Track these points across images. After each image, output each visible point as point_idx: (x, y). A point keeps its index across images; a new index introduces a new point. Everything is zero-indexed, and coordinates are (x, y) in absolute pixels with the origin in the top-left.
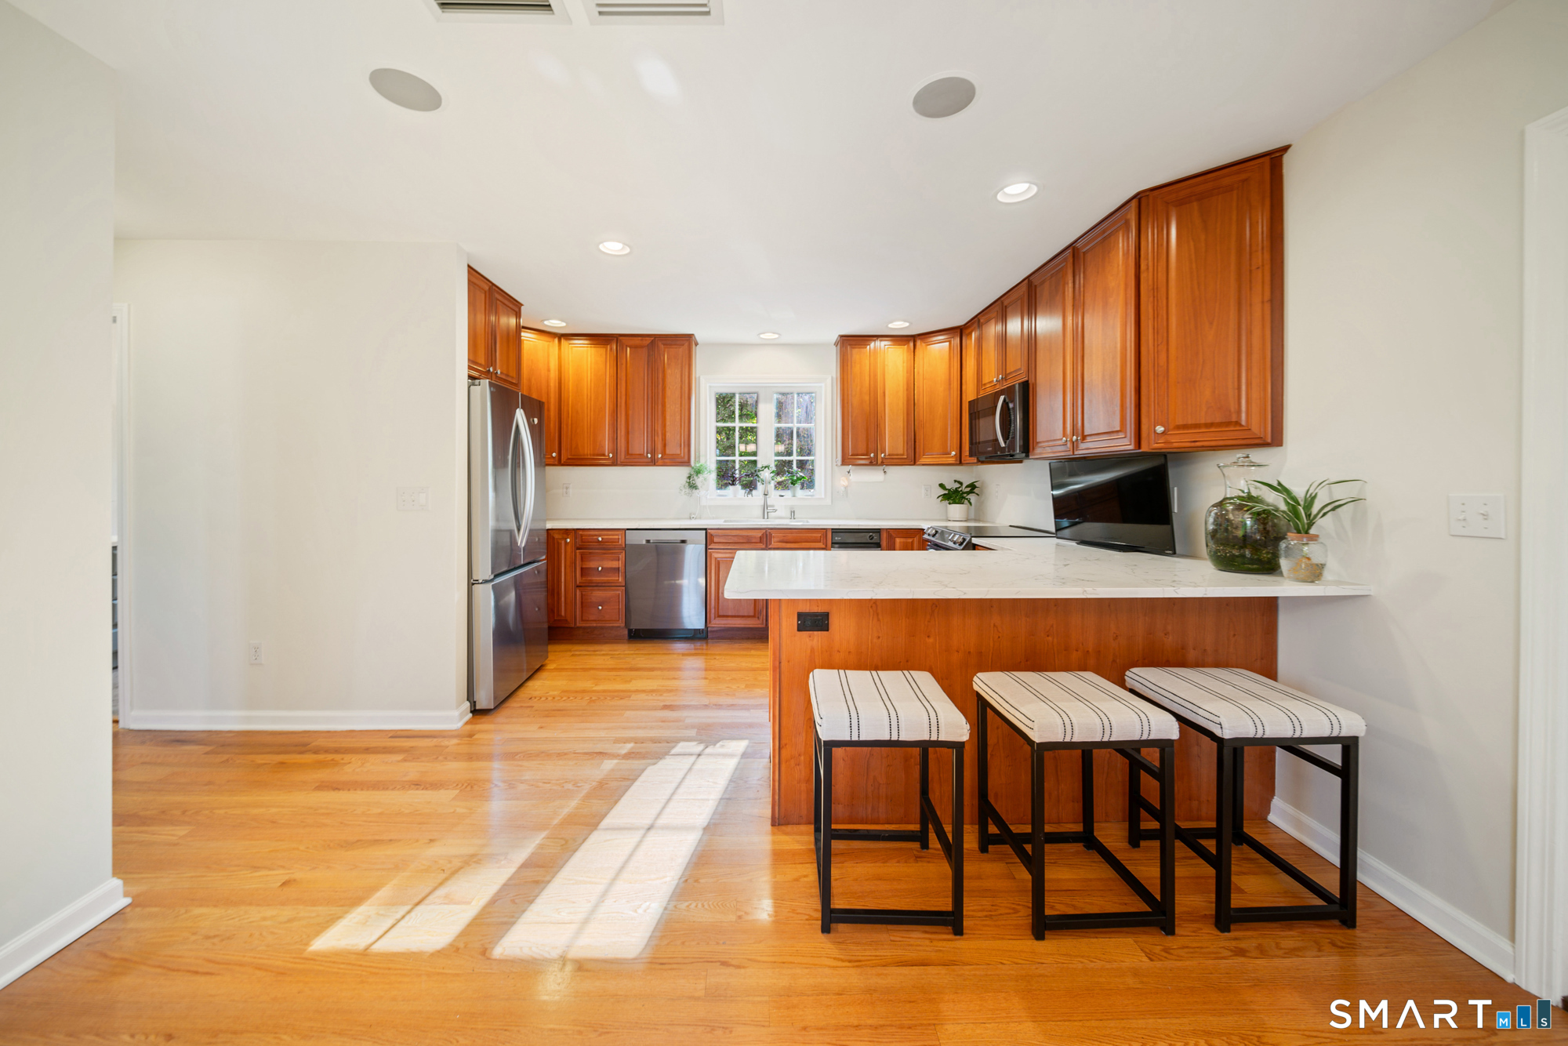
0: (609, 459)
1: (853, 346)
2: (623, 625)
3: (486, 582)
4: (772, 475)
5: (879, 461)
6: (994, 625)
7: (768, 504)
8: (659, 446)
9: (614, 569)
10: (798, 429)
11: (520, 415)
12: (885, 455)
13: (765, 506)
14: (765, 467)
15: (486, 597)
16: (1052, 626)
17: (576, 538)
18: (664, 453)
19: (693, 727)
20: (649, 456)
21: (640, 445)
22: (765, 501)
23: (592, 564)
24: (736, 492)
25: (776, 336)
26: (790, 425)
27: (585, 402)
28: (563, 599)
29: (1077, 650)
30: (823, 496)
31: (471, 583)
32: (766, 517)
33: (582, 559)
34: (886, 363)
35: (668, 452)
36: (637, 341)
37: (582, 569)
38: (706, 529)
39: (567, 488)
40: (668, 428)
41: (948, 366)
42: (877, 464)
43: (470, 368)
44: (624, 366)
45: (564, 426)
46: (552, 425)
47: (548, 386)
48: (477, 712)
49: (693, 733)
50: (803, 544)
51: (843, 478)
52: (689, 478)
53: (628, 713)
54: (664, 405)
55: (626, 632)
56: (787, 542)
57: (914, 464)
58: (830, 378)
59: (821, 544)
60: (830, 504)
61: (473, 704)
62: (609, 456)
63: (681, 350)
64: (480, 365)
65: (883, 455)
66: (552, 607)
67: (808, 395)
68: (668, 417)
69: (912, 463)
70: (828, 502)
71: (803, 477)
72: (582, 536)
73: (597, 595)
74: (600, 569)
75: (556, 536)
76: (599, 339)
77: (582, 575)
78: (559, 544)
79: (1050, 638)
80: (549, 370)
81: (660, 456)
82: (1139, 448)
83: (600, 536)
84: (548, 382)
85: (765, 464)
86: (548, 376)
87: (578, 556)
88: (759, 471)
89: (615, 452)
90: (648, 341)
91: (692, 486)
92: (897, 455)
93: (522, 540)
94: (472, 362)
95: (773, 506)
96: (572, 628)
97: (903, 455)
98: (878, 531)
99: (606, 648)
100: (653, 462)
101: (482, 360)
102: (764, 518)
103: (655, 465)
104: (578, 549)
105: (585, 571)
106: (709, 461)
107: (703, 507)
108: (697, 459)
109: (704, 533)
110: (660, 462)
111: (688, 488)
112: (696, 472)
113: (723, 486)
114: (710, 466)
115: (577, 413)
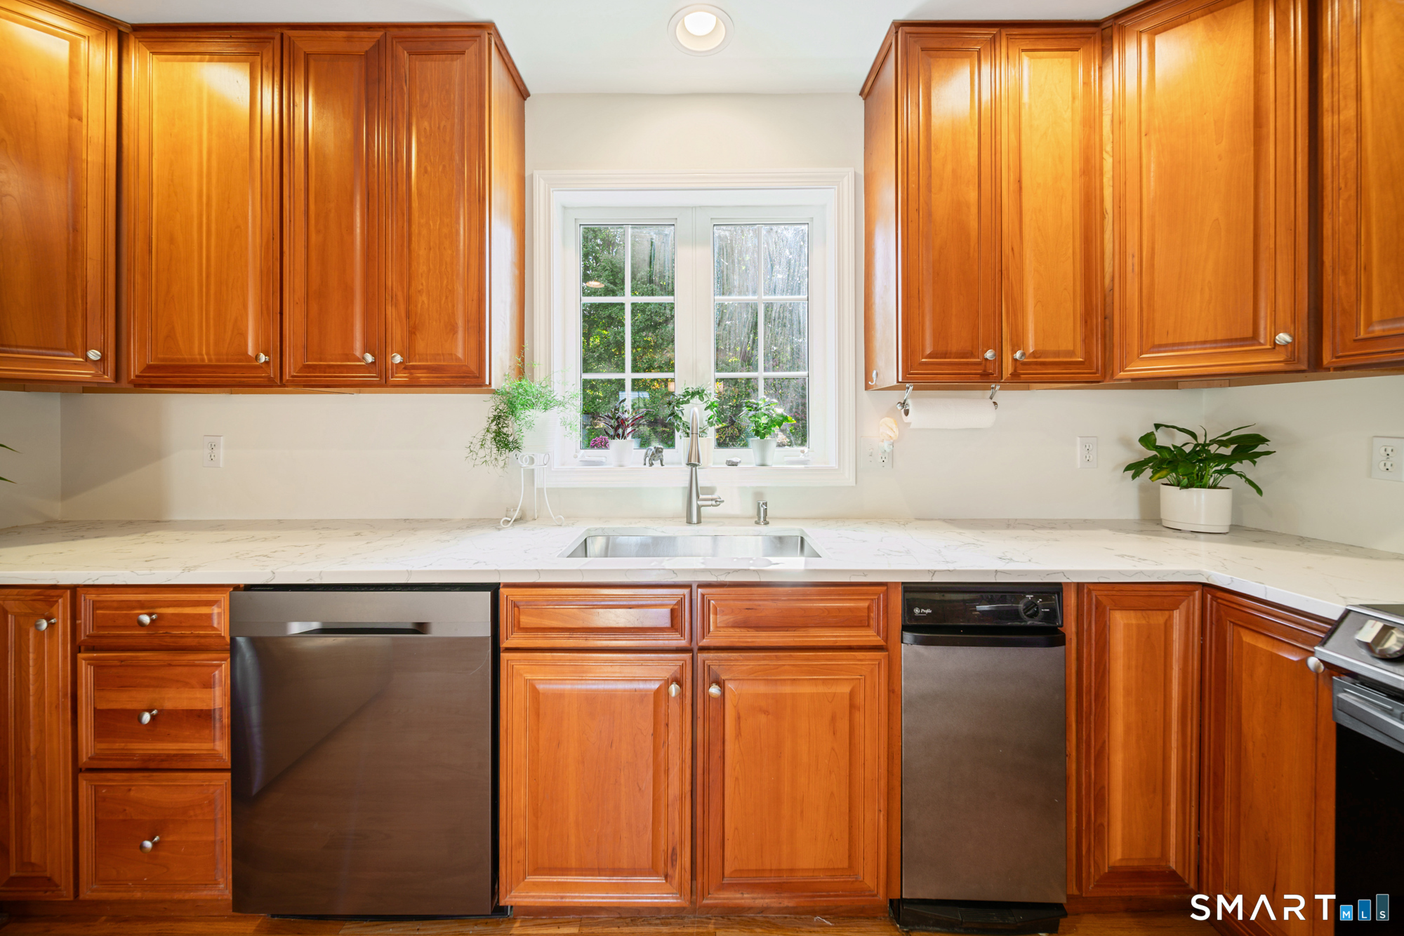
0: (260, 368)
2: (229, 899)
4: (710, 413)
5: (1008, 369)
7: (701, 484)
8: (397, 332)
9: (197, 714)
10: (769, 306)
12: (1023, 354)
13: (692, 491)
14: (693, 394)
17: (75, 613)
18: (408, 353)
20: (369, 361)
22: (693, 479)
23: (128, 700)
24: (626, 450)
26: (750, 298)
27: (195, 210)
30: (834, 465)
32: (695, 519)
33: (99, 684)
35: (421, 346)
36: (335, 42)
37: (96, 712)
38: (494, 589)
40: (420, 282)
42: (998, 382)
46: (89, 273)
50: (813, 632)
52: (497, 418)
54: (410, 219)
56: (758, 627)
57: (1105, 377)
58: (851, 175)
59: (872, 632)
60: (852, 482)
62: (257, 358)
65: (1018, 355)
67: (792, 228)
68: (420, 254)
71: (786, 418)
72: (96, 605)
73: (146, 797)
74: (146, 718)
75: (14, 608)
76: (233, 40)
77: (98, 732)
78: (21, 633)
81: (398, 359)
83: (152, 608)
85: (693, 387)
87: (86, 673)
88: (678, 403)
89: (277, 350)
90: (366, 40)
91: (503, 442)
92: (1057, 354)
95: (711, 490)
96: (65, 905)
97: (1072, 353)
98: (1051, 591)
100: (380, 379)
102: (689, 522)
103: (384, 385)
104: (92, 647)
105: (108, 721)
106: (556, 377)
107: (540, 491)
108: (521, 372)
109: (487, 595)
110: (402, 377)
111: (489, 443)
112: (508, 409)
113: (594, 440)
114: (558, 392)
115: (172, 240)
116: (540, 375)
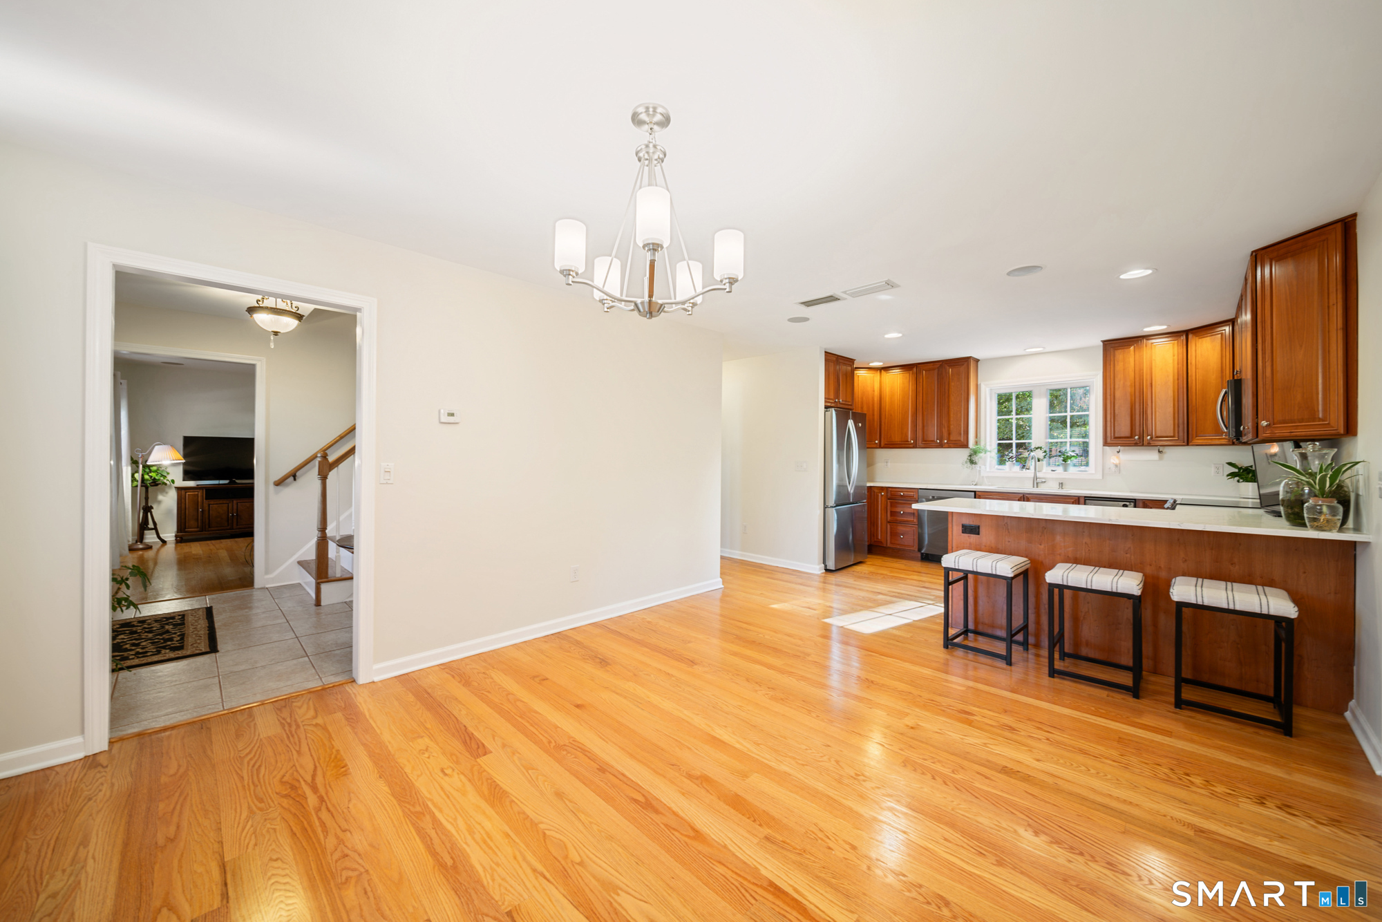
0: (911, 444)
1: (1115, 349)
2: (917, 549)
3: (832, 507)
5: (1146, 442)
6: (1086, 543)
8: (945, 434)
9: (911, 513)
10: (1072, 416)
11: (851, 423)
12: (1152, 438)
13: (1035, 478)
14: (1038, 448)
15: (833, 515)
16: (1130, 548)
17: (887, 493)
18: (949, 439)
19: (934, 596)
20: (938, 441)
21: (933, 433)
22: (1036, 474)
23: (898, 510)
24: (1011, 467)
25: (1042, 349)
26: (1063, 414)
27: (896, 408)
28: (879, 529)
29: (1150, 565)
30: (1097, 473)
31: (825, 507)
32: (1036, 486)
33: (891, 506)
34: (1153, 358)
35: (951, 438)
36: (931, 366)
37: (891, 512)
38: (975, 492)
39: (887, 462)
40: (952, 423)
41: (1220, 356)
42: (1143, 445)
43: (826, 402)
44: (921, 384)
45: (883, 424)
46: (875, 424)
47: (873, 400)
48: (827, 570)
49: (932, 597)
51: (1113, 457)
52: (970, 456)
53: (901, 585)
54: (949, 407)
55: (920, 555)
57: (1188, 445)
60: (1101, 478)
61: (826, 566)
62: (911, 442)
63: (962, 369)
64: (831, 399)
65: (1149, 437)
66: (872, 531)
67: (1080, 389)
68: (952, 415)
69: (1185, 443)
70: (1099, 476)
71: (1074, 456)
72: (891, 491)
73: (901, 529)
74: (902, 513)
75: (876, 491)
76: (906, 367)
77: (891, 515)
78: (878, 496)
79: (1128, 555)
80: (874, 391)
81: (946, 441)
82: (1257, 437)
83: (902, 492)
84: (873, 398)
85: (1038, 446)
86: (873, 394)
87: (889, 504)
88: (1032, 451)
89: (915, 439)
90: (938, 365)
91: (972, 462)
92: (1167, 437)
93: (851, 489)
94: (827, 400)
95: (1042, 478)
96: (884, 547)
97: (1174, 437)
98: (1134, 501)
99: (904, 562)
100: (941, 446)
101: (832, 397)
102: (1033, 487)
103: (942, 447)
104: (889, 499)
105: (893, 514)
106: (988, 444)
107: (983, 477)
108: (976, 443)
109: (973, 493)
110: (946, 445)
111: (969, 463)
112: (975, 452)
113: (1002, 462)
114: (988, 448)
115: (891, 415)
116: (982, 443)
